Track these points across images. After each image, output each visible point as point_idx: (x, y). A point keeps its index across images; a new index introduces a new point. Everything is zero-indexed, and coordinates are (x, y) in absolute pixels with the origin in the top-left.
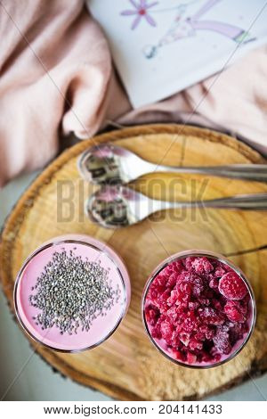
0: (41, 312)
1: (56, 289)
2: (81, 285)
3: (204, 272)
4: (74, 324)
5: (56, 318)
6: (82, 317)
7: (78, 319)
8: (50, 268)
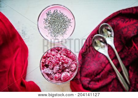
0: (52, 13)
1: (59, 19)
2: (59, 27)
3: (71, 67)
4: (47, 23)
5: (49, 18)
6: (49, 27)
7: (48, 25)
8: (66, 17)
